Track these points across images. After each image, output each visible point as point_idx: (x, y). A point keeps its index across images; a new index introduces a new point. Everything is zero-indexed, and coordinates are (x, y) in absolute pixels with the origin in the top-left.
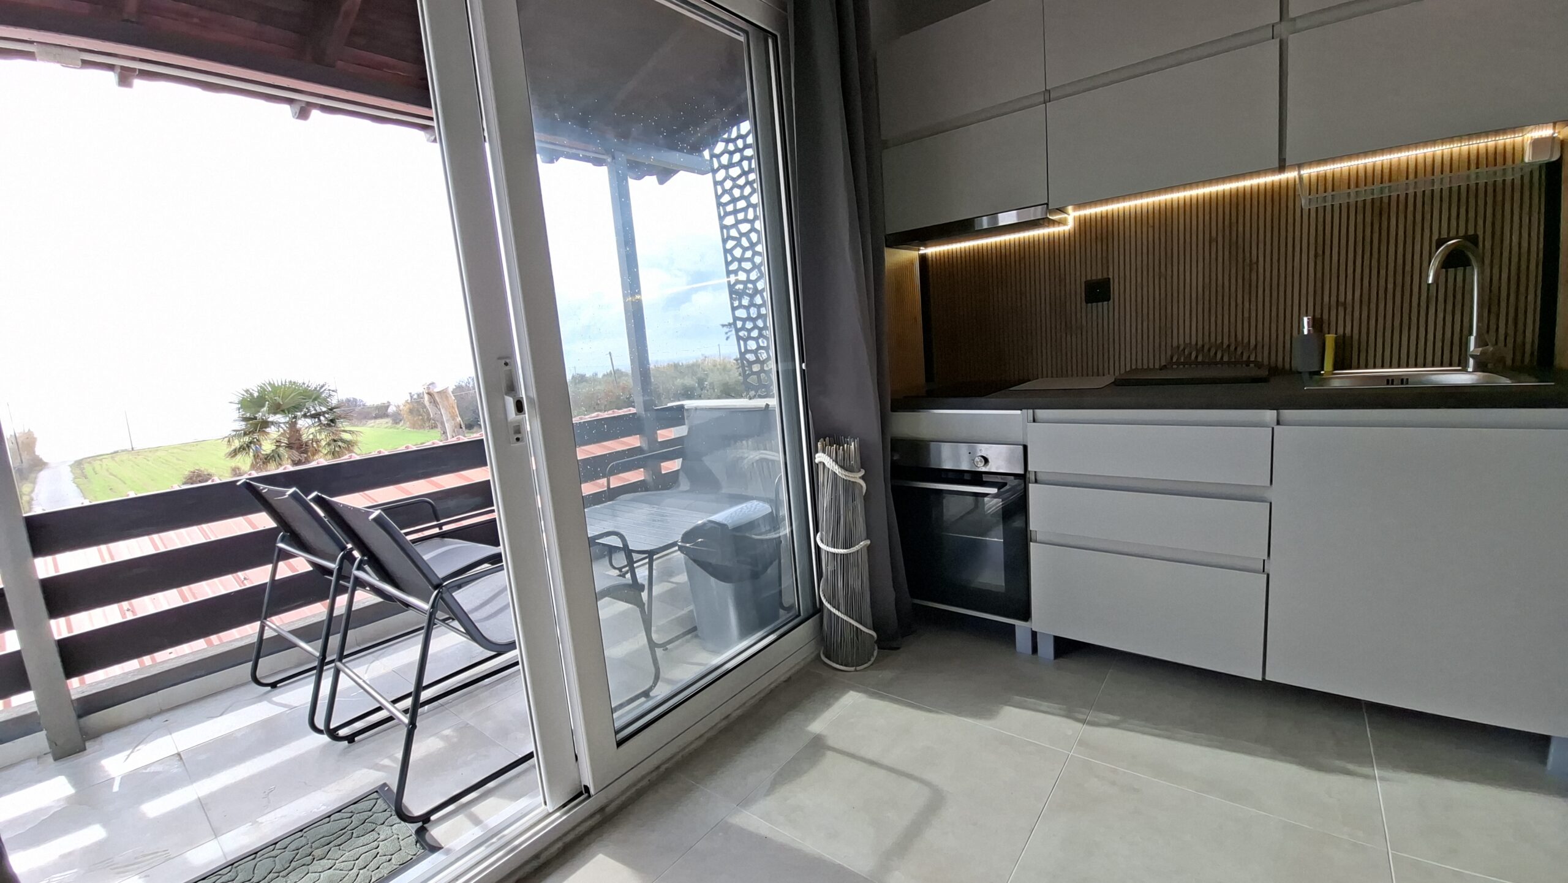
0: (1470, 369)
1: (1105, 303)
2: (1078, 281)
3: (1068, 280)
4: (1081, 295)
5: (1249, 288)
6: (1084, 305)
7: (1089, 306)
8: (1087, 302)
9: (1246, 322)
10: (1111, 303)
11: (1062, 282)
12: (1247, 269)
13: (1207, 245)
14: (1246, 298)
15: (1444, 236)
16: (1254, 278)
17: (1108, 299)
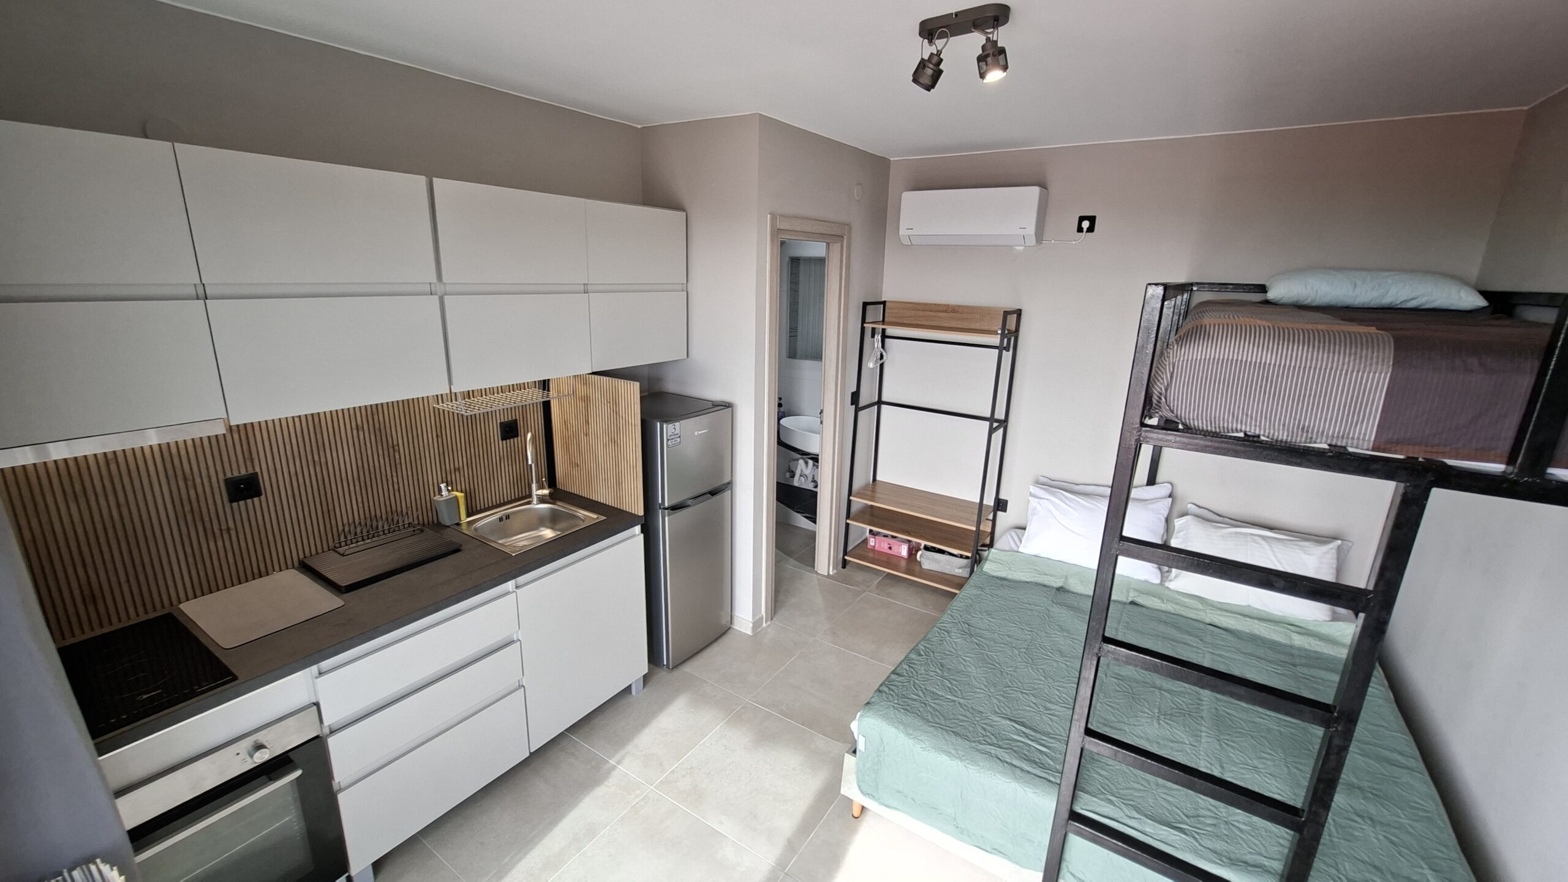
0: (535, 502)
1: (256, 499)
2: (214, 480)
3: (198, 480)
4: (221, 495)
5: (395, 465)
6: (227, 505)
7: (235, 504)
8: (231, 501)
9: (397, 493)
10: (263, 497)
11: (190, 483)
12: (391, 450)
13: (355, 432)
14: (394, 474)
15: (502, 421)
16: (397, 457)
17: (258, 494)
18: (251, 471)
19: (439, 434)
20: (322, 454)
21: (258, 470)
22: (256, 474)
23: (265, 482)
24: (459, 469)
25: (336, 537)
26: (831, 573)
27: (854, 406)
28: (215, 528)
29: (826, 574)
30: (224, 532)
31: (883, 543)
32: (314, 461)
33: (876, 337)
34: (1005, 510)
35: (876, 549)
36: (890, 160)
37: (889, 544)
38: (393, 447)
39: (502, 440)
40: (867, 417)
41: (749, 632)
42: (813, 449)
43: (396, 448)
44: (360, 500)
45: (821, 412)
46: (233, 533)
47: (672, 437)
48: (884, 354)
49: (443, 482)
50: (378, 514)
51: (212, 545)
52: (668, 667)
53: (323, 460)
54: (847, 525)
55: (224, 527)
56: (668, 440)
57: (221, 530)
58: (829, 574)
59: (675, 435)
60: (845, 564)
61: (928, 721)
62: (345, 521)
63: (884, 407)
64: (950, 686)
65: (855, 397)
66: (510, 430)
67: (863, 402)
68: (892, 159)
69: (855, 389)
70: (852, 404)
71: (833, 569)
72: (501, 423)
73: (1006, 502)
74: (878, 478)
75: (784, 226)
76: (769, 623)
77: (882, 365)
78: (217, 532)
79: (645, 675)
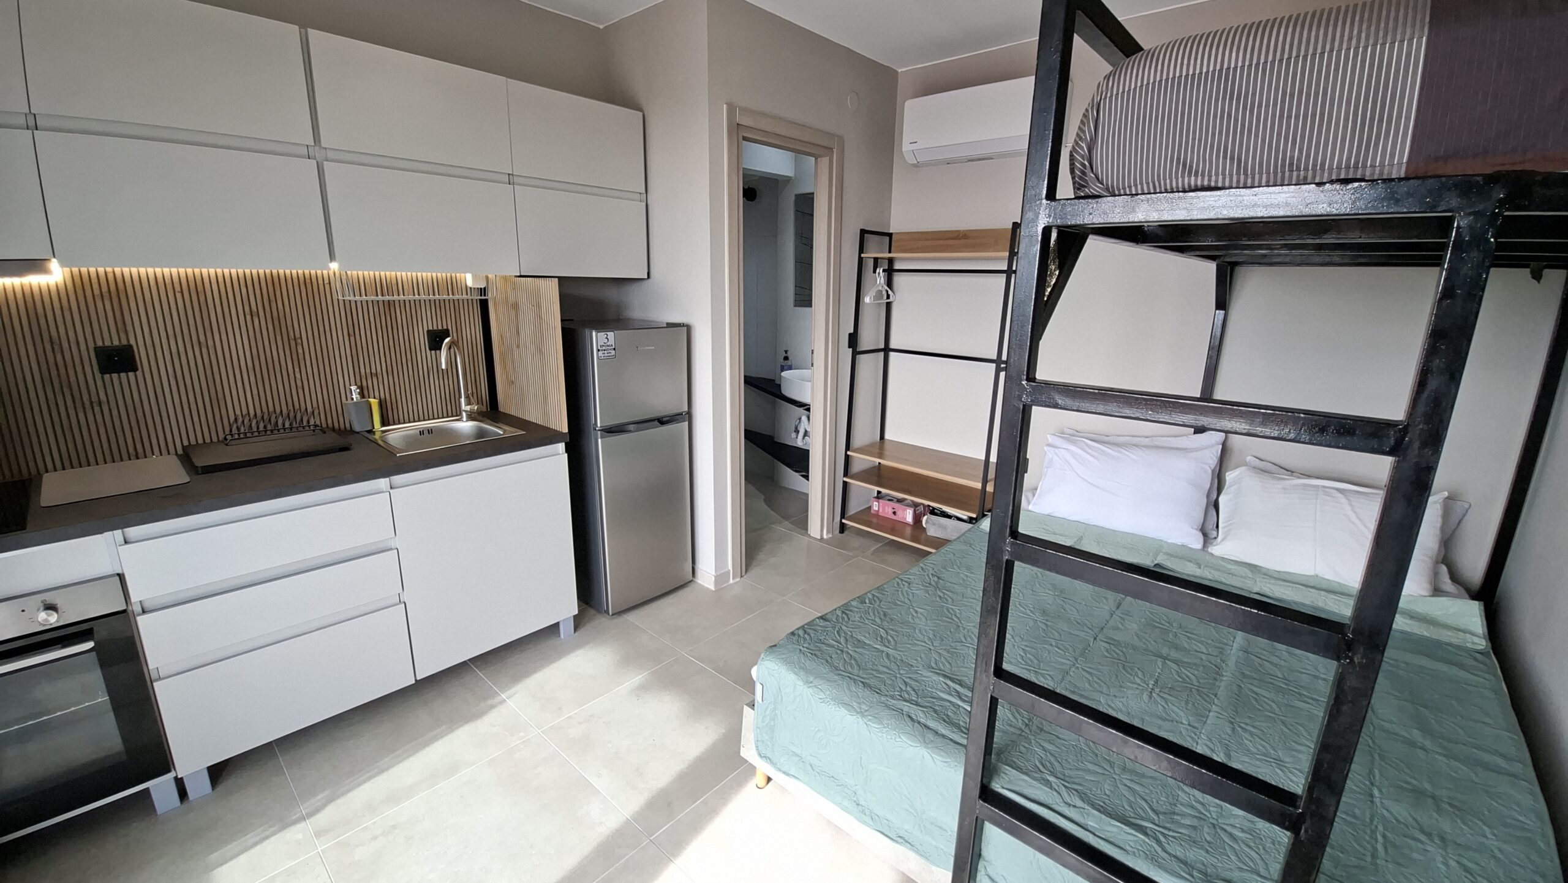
0: (465, 419)
1: (131, 374)
2: (83, 347)
3: (65, 345)
4: (91, 364)
5: (297, 360)
6: (98, 376)
7: (107, 377)
8: (103, 373)
9: (300, 391)
10: (139, 373)
11: (57, 348)
13: (248, 317)
14: (297, 370)
15: (430, 328)
16: (300, 351)
17: (134, 369)
18: (124, 341)
20: (209, 335)
21: (133, 342)
22: (131, 346)
23: (142, 356)
26: (825, 537)
27: (851, 350)
28: (84, 398)
29: (818, 537)
30: (94, 405)
31: (886, 508)
32: (200, 343)
33: (878, 271)
35: (880, 513)
36: (897, 72)
37: (894, 507)
38: (296, 342)
39: (431, 349)
40: (869, 366)
41: (712, 587)
42: (806, 399)
43: (300, 341)
44: (255, 392)
46: (105, 406)
47: (604, 348)
49: (353, 385)
50: (278, 410)
51: (82, 417)
53: (210, 343)
54: (845, 484)
55: (94, 399)
56: (599, 350)
57: (91, 403)
58: (822, 538)
59: (608, 346)
60: (843, 528)
61: (837, 669)
62: (238, 412)
63: (892, 354)
64: (884, 636)
65: (853, 340)
67: (865, 344)
68: (900, 71)
69: (852, 331)
70: (849, 347)
71: (828, 533)
72: (428, 331)
74: (887, 436)
75: (746, 121)
76: (738, 579)
77: (889, 306)
78: (87, 404)
79: (575, 617)
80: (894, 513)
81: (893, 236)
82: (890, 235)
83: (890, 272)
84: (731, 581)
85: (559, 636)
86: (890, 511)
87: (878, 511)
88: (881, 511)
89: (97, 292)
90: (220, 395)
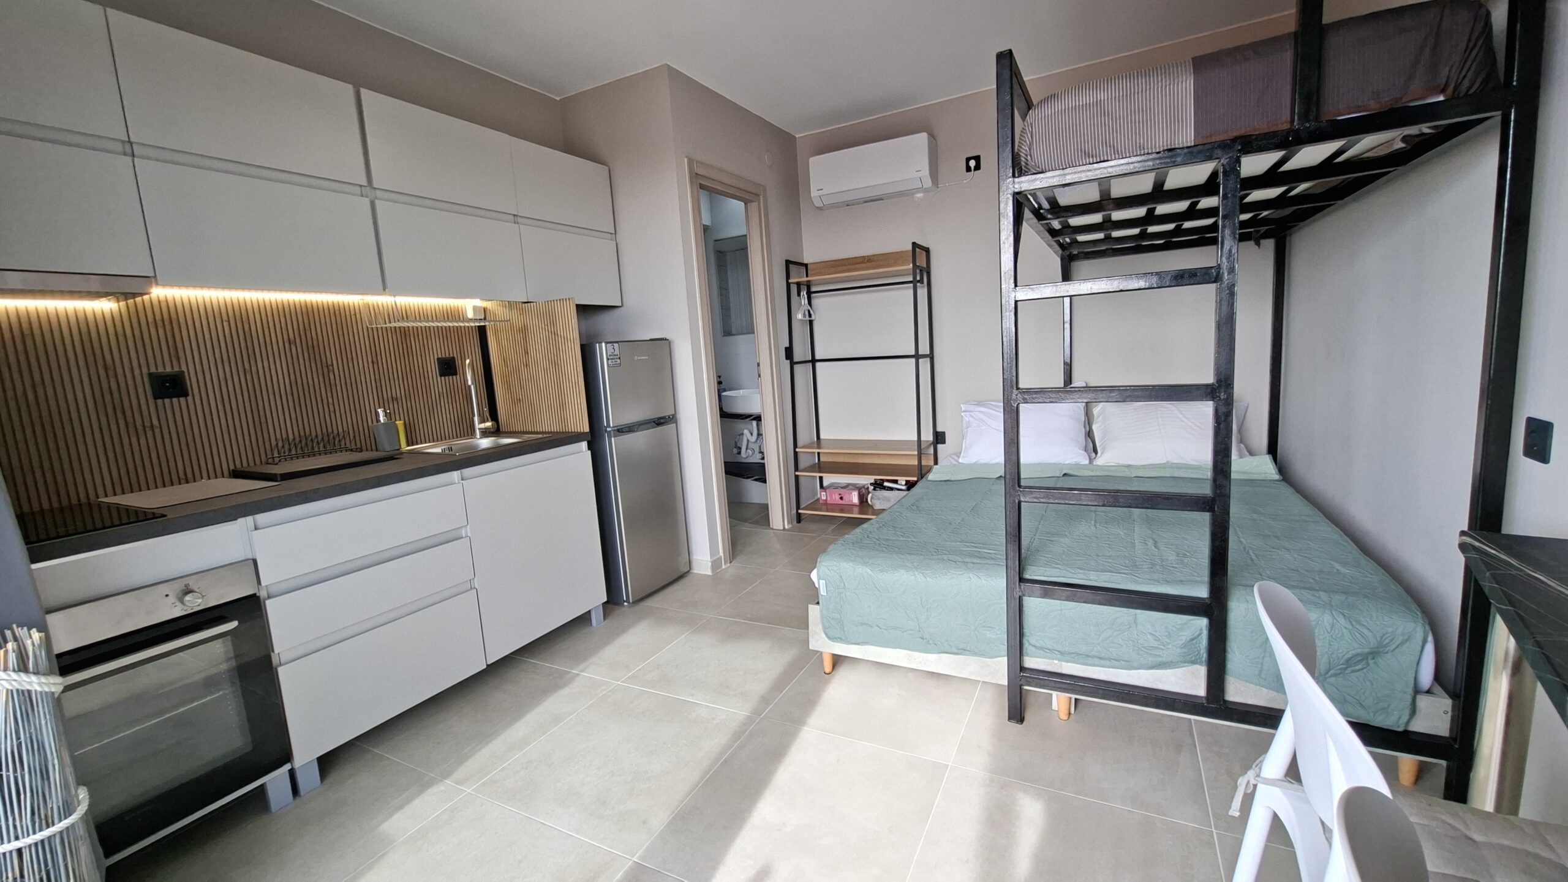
0: (478, 437)
1: (182, 400)
2: (137, 372)
3: (120, 371)
4: (145, 389)
5: (330, 386)
6: (151, 401)
7: (159, 401)
8: (156, 398)
9: (332, 415)
10: (190, 398)
11: (111, 373)
12: (325, 370)
13: (287, 345)
14: (329, 394)
15: (440, 356)
16: (332, 377)
17: (185, 394)
18: (176, 369)
19: (375, 360)
20: (253, 362)
21: (184, 368)
22: (183, 372)
23: (192, 384)
24: (397, 399)
25: (269, 453)
26: (786, 527)
27: (789, 361)
28: (137, 424)
29: (782, 528)
30: (147, 429)
31: (833, 495)
32: (244, 367)
33: (802, 294)
34: (944, 442)
35: (828, 502)
36: (795, 138)
37: (840, 494)
38: (327, 367)
39: (441, 376)
40: (802, 373)
42: (755, 409)
43: (331, 368)
44: (293, 416)
45: (758, 365)
46: (157, 431)
47: (612, 357)
48: (812, 312)
49: (380, 408)
50: (314, 434)
51: (134, 440)
52: (628, 601)
53: (254, 369)
54: (797, 477)
55: (147, 424)
56: (608, 359)
57: (144, 427)
58: (784, 529)
59: (615, 355)
60: (799, 518)
62: (279, 436)
63: (818, 365)
65: (789, 353)
66: (448, 367)
67: (798, 356)
68: (797, 136)
69: (787, 345)
70: (787, 359)
71: (788, 523)
72: (438, 359)
73: (944, 433)
74: (822, 436)
75: (702, 171)
76: (729, 565)
77: (811, 322)
78: (140, 428)
79: (604, 604)
80: (841, 498)
81: (809, 266)
82: (806, 265)
83: (809, 293)
84: (724, 567)
85: (591, 625)
86: (838, 497)
87: (826, 500)
88: (829, 499)
89: (150, 319)
90: (263, 420)
